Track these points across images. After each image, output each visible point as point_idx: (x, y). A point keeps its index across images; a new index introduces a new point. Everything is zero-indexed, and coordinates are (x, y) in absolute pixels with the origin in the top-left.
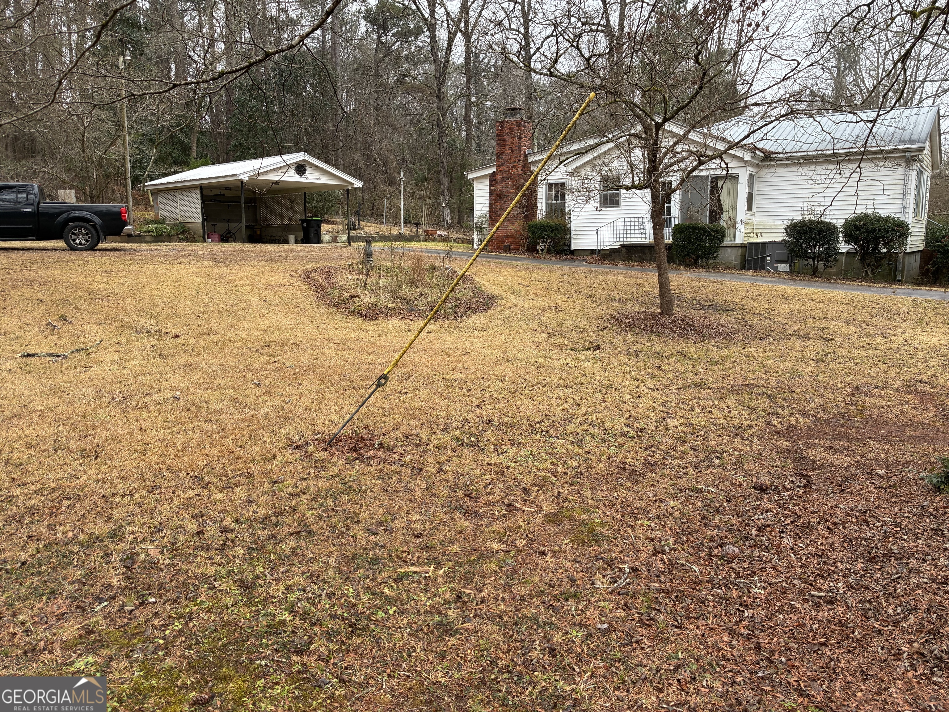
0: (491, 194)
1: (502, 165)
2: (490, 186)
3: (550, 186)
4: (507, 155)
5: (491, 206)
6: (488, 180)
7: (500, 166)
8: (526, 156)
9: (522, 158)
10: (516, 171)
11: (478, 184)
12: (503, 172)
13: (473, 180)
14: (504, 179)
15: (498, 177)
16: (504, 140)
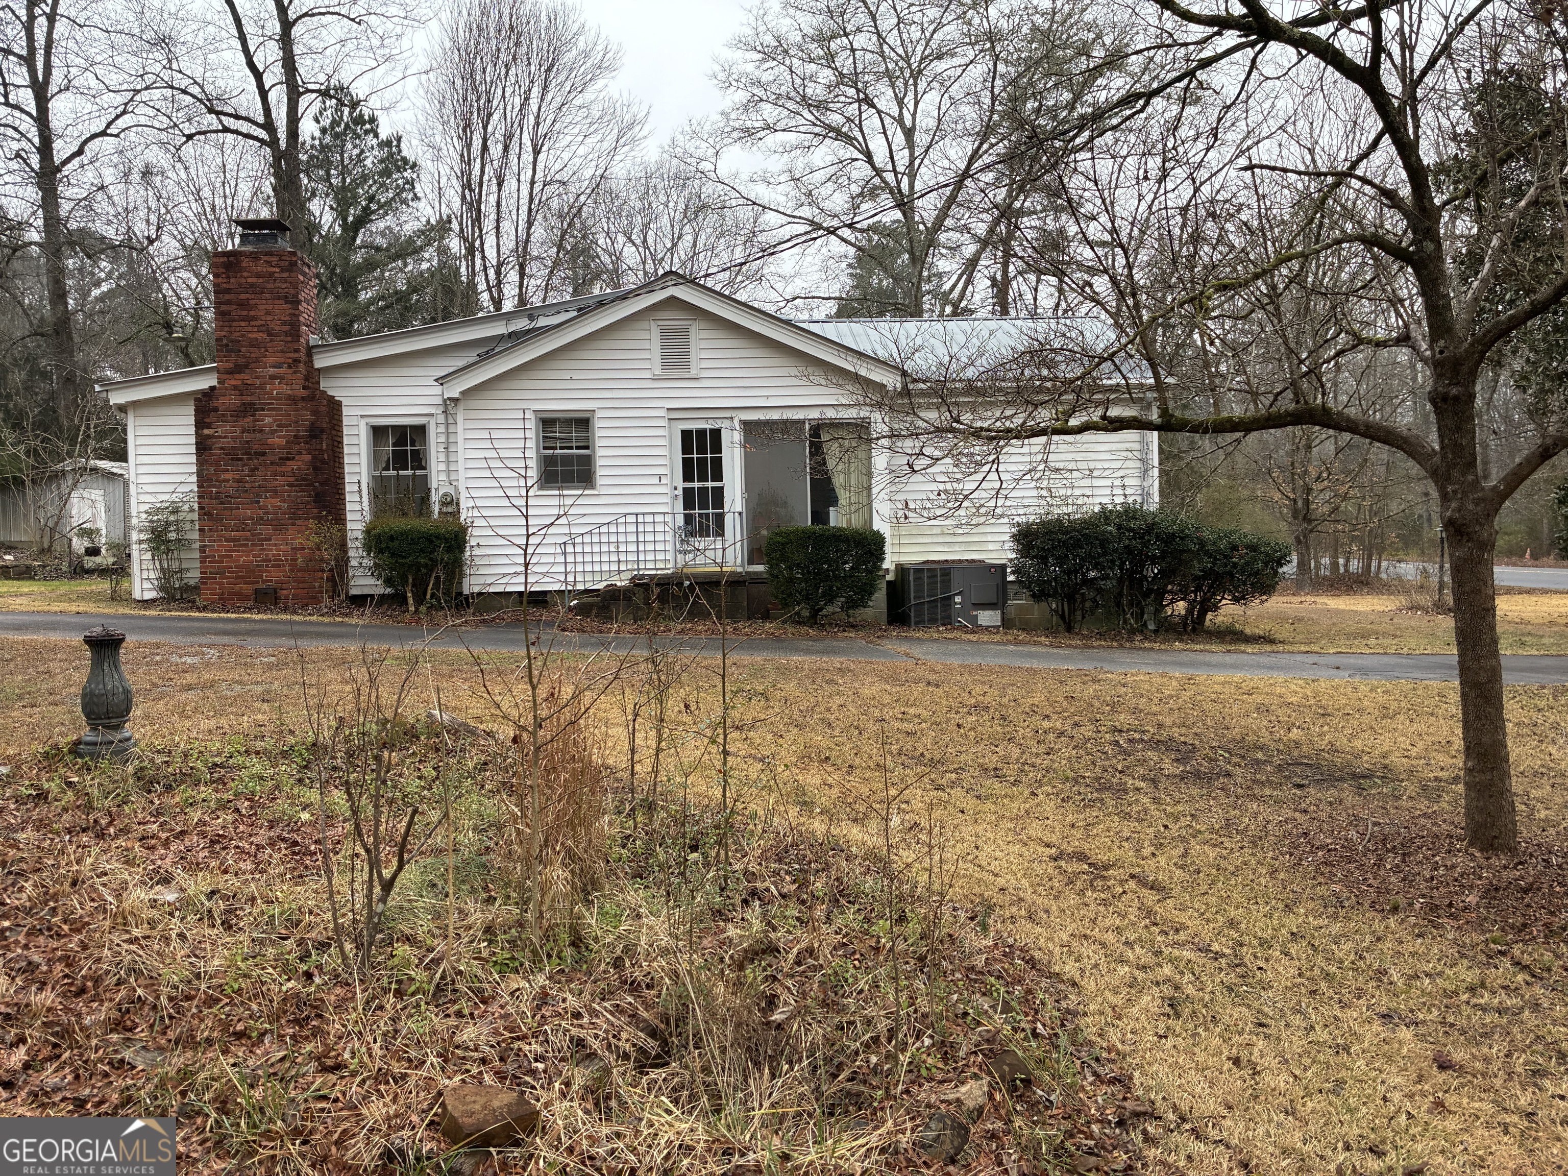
0: (202, 447)
1: (238, 369)
2: (200, 425)
3: (378, 432)
4: (254, 344)
5: (203, 480)
6: (191, 410)
7: (230, 372)
8: (310, 351)
9: (302, 355)
10: (286, 390)
11: (141, 421)
12: (241, 390)
13: (122, 408)
14: (247, 409)
15: (228, 401)
16: (242, 305)
